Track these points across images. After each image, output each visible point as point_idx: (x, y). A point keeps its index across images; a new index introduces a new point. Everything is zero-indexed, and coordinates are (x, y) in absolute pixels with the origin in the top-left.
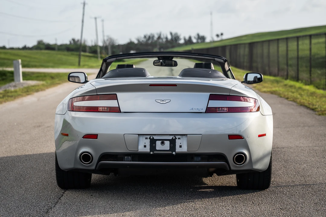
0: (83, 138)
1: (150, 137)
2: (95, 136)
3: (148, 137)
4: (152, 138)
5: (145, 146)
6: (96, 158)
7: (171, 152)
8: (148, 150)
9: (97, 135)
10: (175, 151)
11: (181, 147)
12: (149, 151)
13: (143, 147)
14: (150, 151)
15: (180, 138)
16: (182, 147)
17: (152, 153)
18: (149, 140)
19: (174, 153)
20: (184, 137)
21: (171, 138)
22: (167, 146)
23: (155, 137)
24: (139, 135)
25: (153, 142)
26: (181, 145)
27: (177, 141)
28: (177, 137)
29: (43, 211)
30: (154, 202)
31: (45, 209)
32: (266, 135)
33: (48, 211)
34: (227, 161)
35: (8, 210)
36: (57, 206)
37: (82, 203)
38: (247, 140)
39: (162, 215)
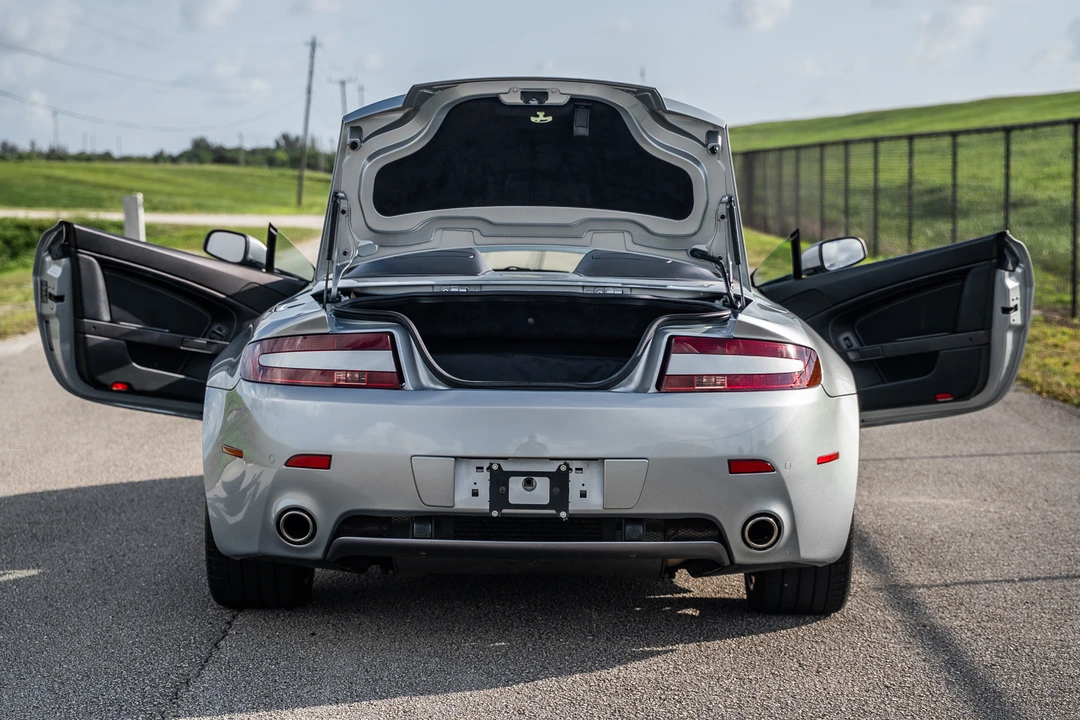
0: (286, 465)
1: (491, 464)
2: (323, 461)
3: (486, 465)
4: (495, 467)
5: (475, 493)
6: (325, 527)
7: (554, 512)
8: (482, 504)
9: (330, 456)
10: (566, 510)
11: (583, 495)
12: (488, 508)
13: (469, 495)
14: (491, 509)
15: (581, 469)
16: (589, 496)
17: (495, 514)
18: (486, 475)
19: (563, 515)
20: (595, 468)
21: (552, 467)
22: (542, 491)
23: (507, 467)
24: (455, 458)
25: (499, 481)
26: (583, 489)
27: (573, 476)
28: (574, 465)
29: (161, 694)
30: (502, 661)
31: (169, 685)
32: (840, 455)
33: (176, 694)
34: (722, 538)
35: (56, 686)
36: (207, 675)
37: (282, 663)
38: (785, 473)
39: (526, 713)
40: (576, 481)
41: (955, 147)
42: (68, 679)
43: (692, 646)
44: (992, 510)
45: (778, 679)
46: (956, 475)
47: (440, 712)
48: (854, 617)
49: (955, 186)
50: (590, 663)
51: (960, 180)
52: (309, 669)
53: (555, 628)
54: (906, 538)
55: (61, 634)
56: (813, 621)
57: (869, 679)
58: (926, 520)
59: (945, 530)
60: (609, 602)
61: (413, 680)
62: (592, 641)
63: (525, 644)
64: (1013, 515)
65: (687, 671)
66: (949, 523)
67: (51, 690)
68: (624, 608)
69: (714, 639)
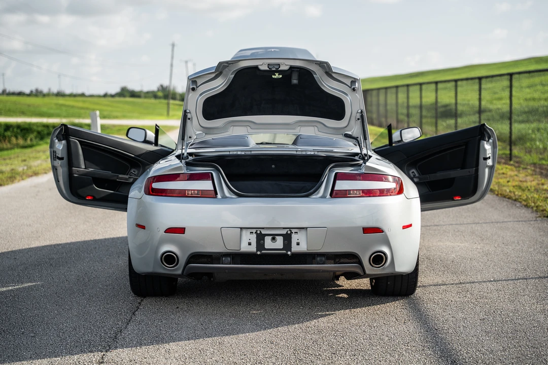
0: (165, 232)
1: (257, 231)
2: (181, 230)
3: (254, 231)
4: (259, 232)
5: (250, 244)
6: (183, 260)
7: (285, 252)
8: (253, 249)
9: (185, 228)
10: (291, 251)
11: (298, 244)
12: (255, 250)
13: (247, 245)
14: (257, 251)
15: (297, 233)
16: (300, 245)
17: (259, 253)
18: (255, 236)
19: (289, 253)
20: (303, 232)
21: (284, 232)
22: (279, 243)
23: (264, 232)
24: (241, 228)
25: (260, 238)
26: (298, 241)
27: (293, 236)
28: (293, 231)
29: (109, 336)
30: (263, 319)
31: (112, 332)
32: (413, 225)
33: (116, 337)
34: (360, 263)
35: (61, 334)
36: (130, 327)
37: (164, 321)
38: (388, 234)
39: (274, 343)
40: (295, 238)
41: (456, 86)
42: (66, 330)
43: (347, 311)
44: (479, 248)
45: (387, 326)
46: (461, 232)
47: (235, 343)
48: (419, 297)
49: (456, 104)
50: (302, 319)
51: (459, 101)
52: (176, 324)
53: (286, 303)
54: (441, 261)
55: (63, 310)
56: (401, 299)
57: (428, 326)
58: (449, 253)
59: (458, 257)
60: (309, 291)
61: (223, 328)
62: (302, 309)
63: (273, 311)
64: (488, 250)
65: (346, 322)
66: (460, 254)
67: (58, 336)
68: (316, 294)
69: (357, 307)
